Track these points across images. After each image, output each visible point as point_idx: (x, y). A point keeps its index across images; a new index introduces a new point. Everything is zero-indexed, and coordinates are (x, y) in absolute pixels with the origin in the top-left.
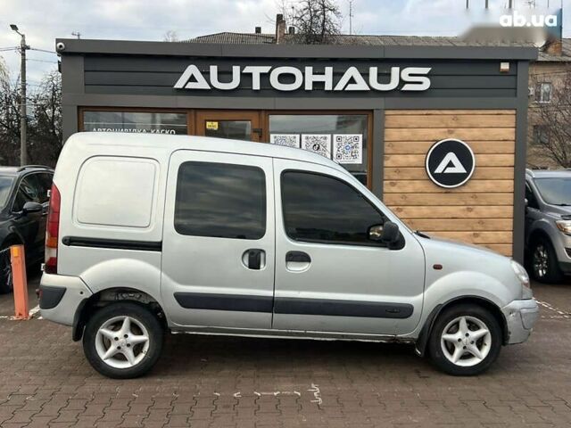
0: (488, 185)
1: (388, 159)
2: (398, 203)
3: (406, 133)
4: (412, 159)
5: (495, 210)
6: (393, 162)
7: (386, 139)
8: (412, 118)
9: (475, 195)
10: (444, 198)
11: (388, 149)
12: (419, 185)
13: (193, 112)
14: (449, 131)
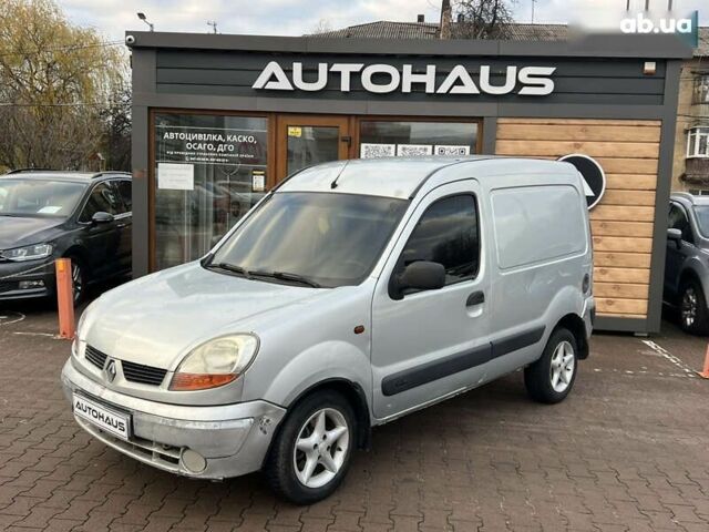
0: (623, 211)
3: (522, 146)
5: (629, 242)
7: (497, 153)
8: (531, 128)
9: (604, 223)
13: (273, 116)
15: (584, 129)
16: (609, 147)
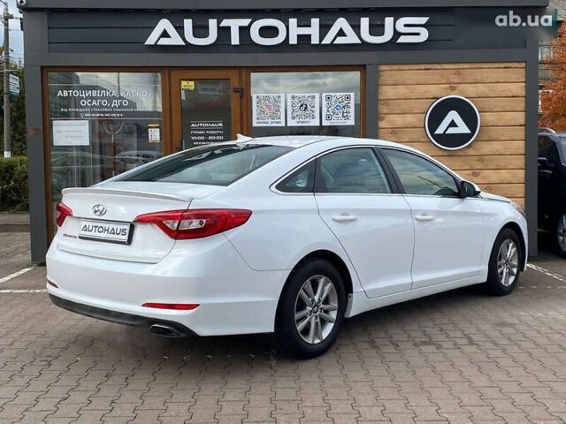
0: (496, 146)
1: (382, 119)
3: (402, 90)
4: (410, 119)
5: (505, 175)
6: (389, 122)
7: (380, 98)
8: (410, 73)
9: (481, 158)
10: (446, 162)
11: (383, 109)
13: (166, 70)
14: (450, 87)
15: (458, 72)
16: (481, 88)
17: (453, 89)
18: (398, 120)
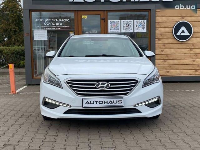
0: (198, 40)
1: (157, 30)
2: (162, 48)
3: (164, 19)
4: (167, 30)
6: (159, 31)
7: (156, 22)
10: (180, 46)
11: (157, 26)
12: (170, 40)
13: (76, 12)
14: (182, 18)
16: (193, 18)
17: (183, 18)
18: (163, 30)
